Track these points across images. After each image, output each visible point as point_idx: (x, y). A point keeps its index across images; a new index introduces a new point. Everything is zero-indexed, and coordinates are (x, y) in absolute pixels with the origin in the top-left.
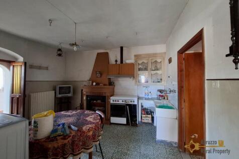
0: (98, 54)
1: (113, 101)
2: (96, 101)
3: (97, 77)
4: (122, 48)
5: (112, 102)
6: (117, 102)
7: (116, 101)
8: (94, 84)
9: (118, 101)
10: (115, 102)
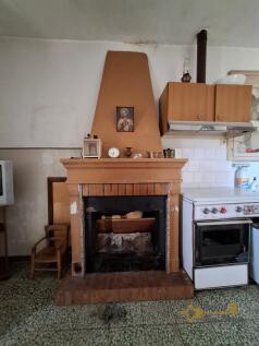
0: (111, 55)
1: (206, 211)
2: (123, 214)
3: (121, 130)
4: (202, 38)
5: (199, 216)
6: (218, 216)
7: (214, 211)
8: (114, 153)
9: (223, 211)
10: (210, 216)
